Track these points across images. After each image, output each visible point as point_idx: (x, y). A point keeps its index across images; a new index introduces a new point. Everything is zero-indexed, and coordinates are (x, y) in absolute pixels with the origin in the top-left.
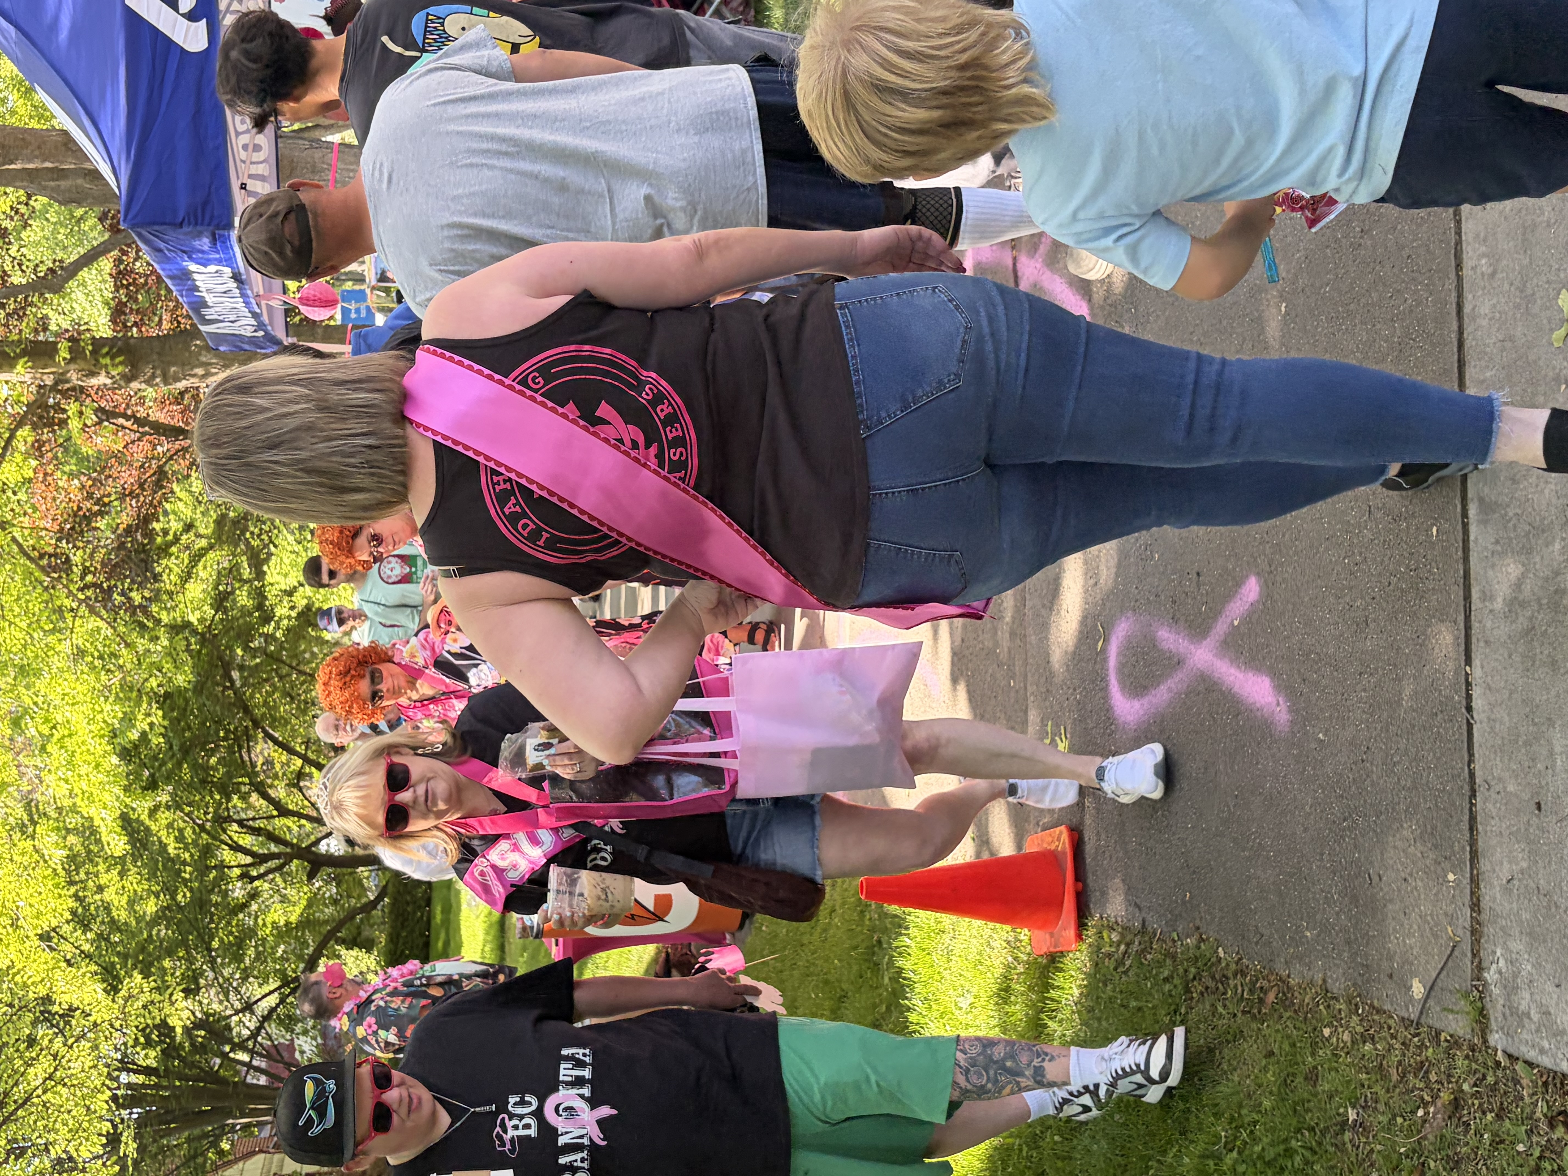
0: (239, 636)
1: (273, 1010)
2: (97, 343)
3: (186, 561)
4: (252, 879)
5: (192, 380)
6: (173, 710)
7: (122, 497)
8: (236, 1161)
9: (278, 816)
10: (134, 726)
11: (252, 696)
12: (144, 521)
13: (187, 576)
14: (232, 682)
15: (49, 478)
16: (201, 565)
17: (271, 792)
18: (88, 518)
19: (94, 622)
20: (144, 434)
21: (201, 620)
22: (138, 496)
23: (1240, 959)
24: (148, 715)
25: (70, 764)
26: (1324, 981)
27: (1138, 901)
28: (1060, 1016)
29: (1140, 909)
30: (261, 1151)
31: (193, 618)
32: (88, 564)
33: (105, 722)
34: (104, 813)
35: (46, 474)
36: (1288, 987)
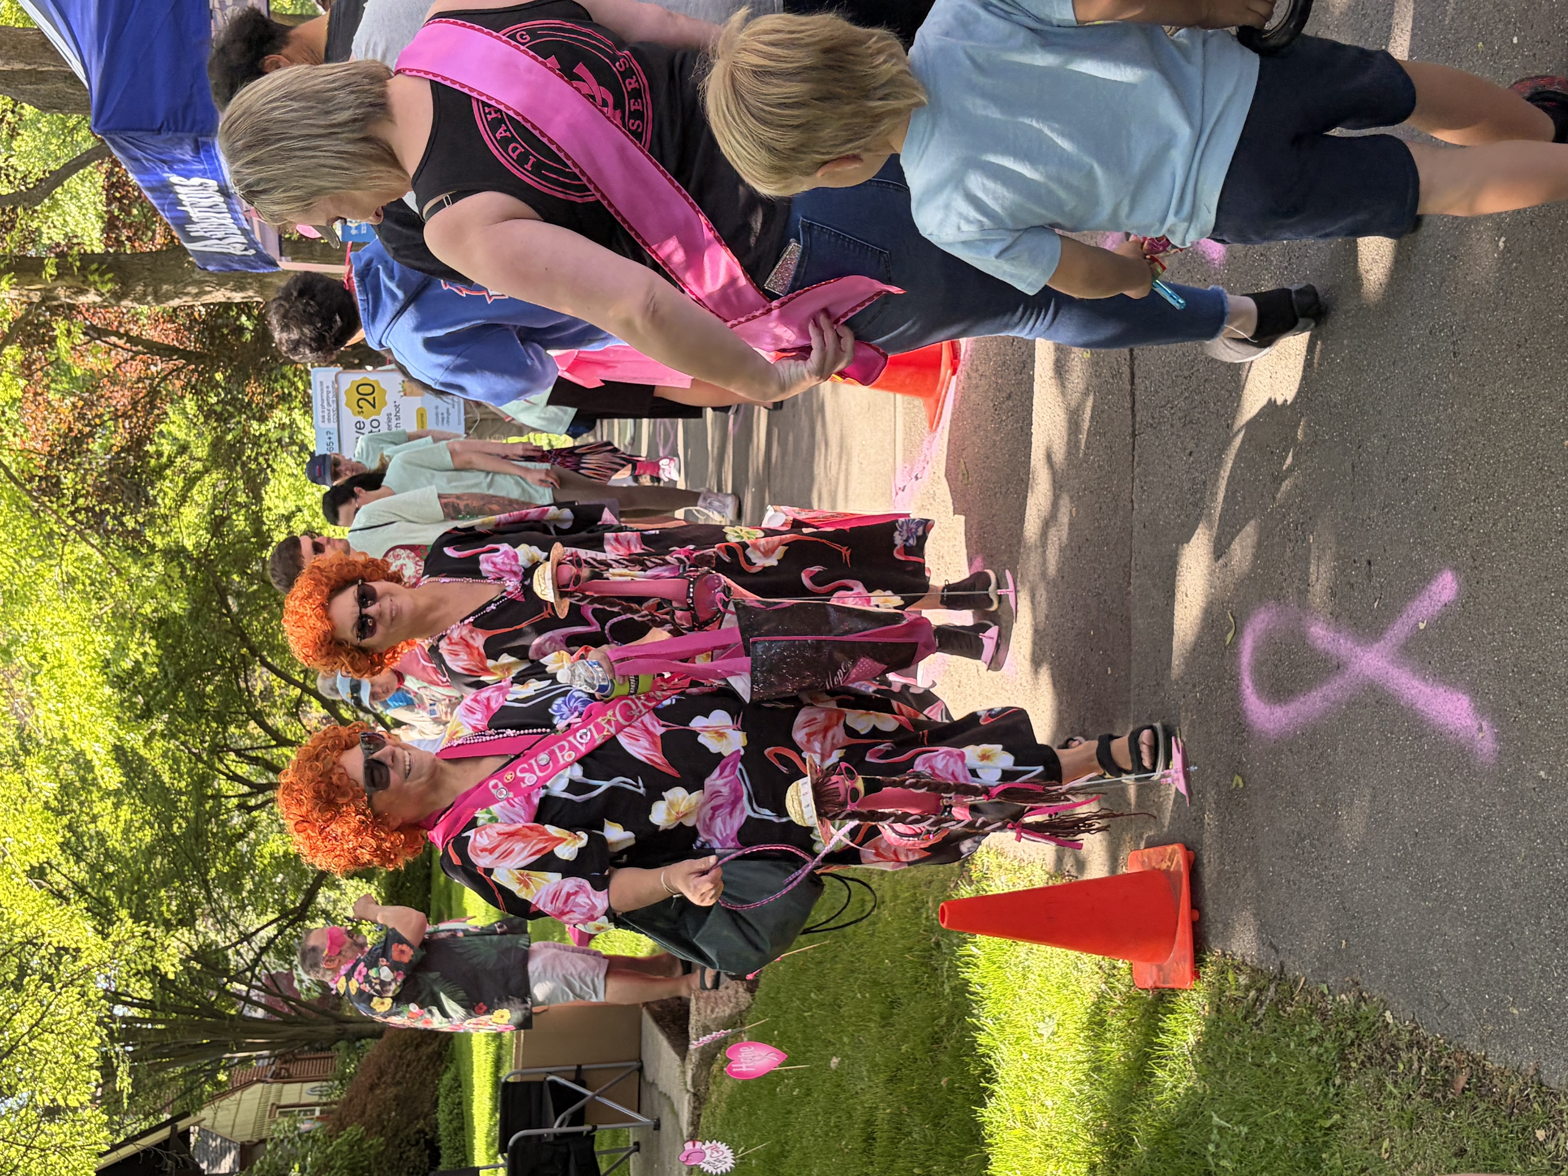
0: (235, 562)
1: (271, 941)
2: (87, 258)
3: (181, 484)
4: (250, 809)
5: (185, 299)
6: (168, 637)
7: (115, 418)
8: (234, 1091)
9: (275, 746)
10: (127, 655)
11: (250, 624)
12: (136, 444)
13: (183, 498)
14: (228, 607)
15: (39, 398)
16: (197, 487)
17: (270, 722)
18: (79, 440)
19: (84, 549)
20: (137, 353)
21: (198, 545)
22: (131, 417)
23: (1417, 1028)
24: (141, 644)
25: (61, 696)
26: (1537, 1071)
27: (1274, 941)
28: (1171, 1065)
29: (1277, 951)
30: (258, 1081)
31: (189, 544)
32: (79, 487)
33: (96, 652)
34: (97, 747)
35: (36, 394)
36: (1484, 1071)
